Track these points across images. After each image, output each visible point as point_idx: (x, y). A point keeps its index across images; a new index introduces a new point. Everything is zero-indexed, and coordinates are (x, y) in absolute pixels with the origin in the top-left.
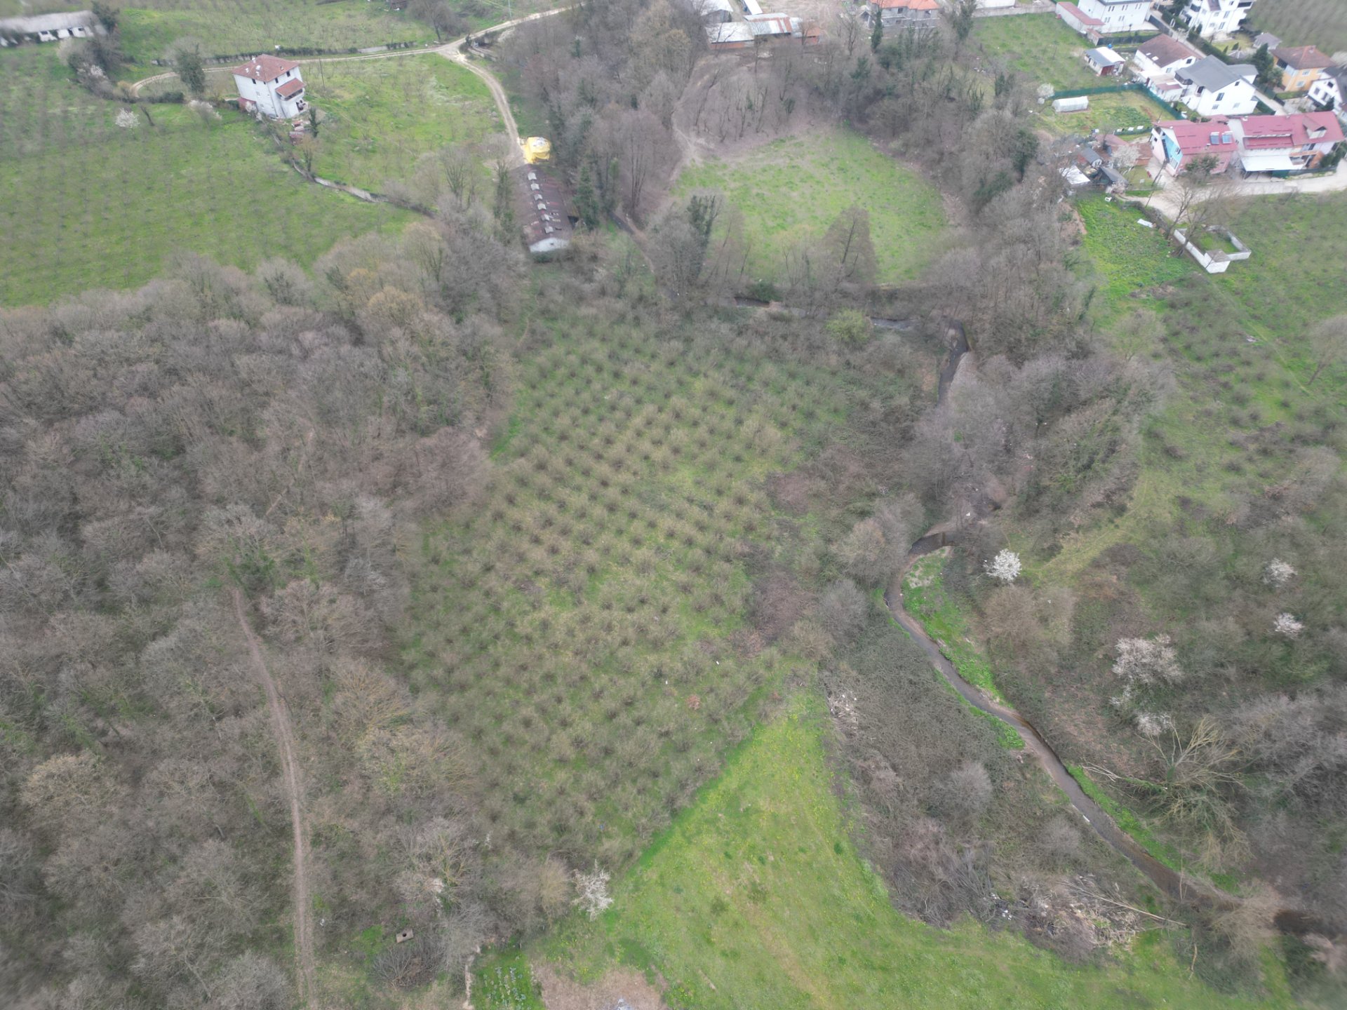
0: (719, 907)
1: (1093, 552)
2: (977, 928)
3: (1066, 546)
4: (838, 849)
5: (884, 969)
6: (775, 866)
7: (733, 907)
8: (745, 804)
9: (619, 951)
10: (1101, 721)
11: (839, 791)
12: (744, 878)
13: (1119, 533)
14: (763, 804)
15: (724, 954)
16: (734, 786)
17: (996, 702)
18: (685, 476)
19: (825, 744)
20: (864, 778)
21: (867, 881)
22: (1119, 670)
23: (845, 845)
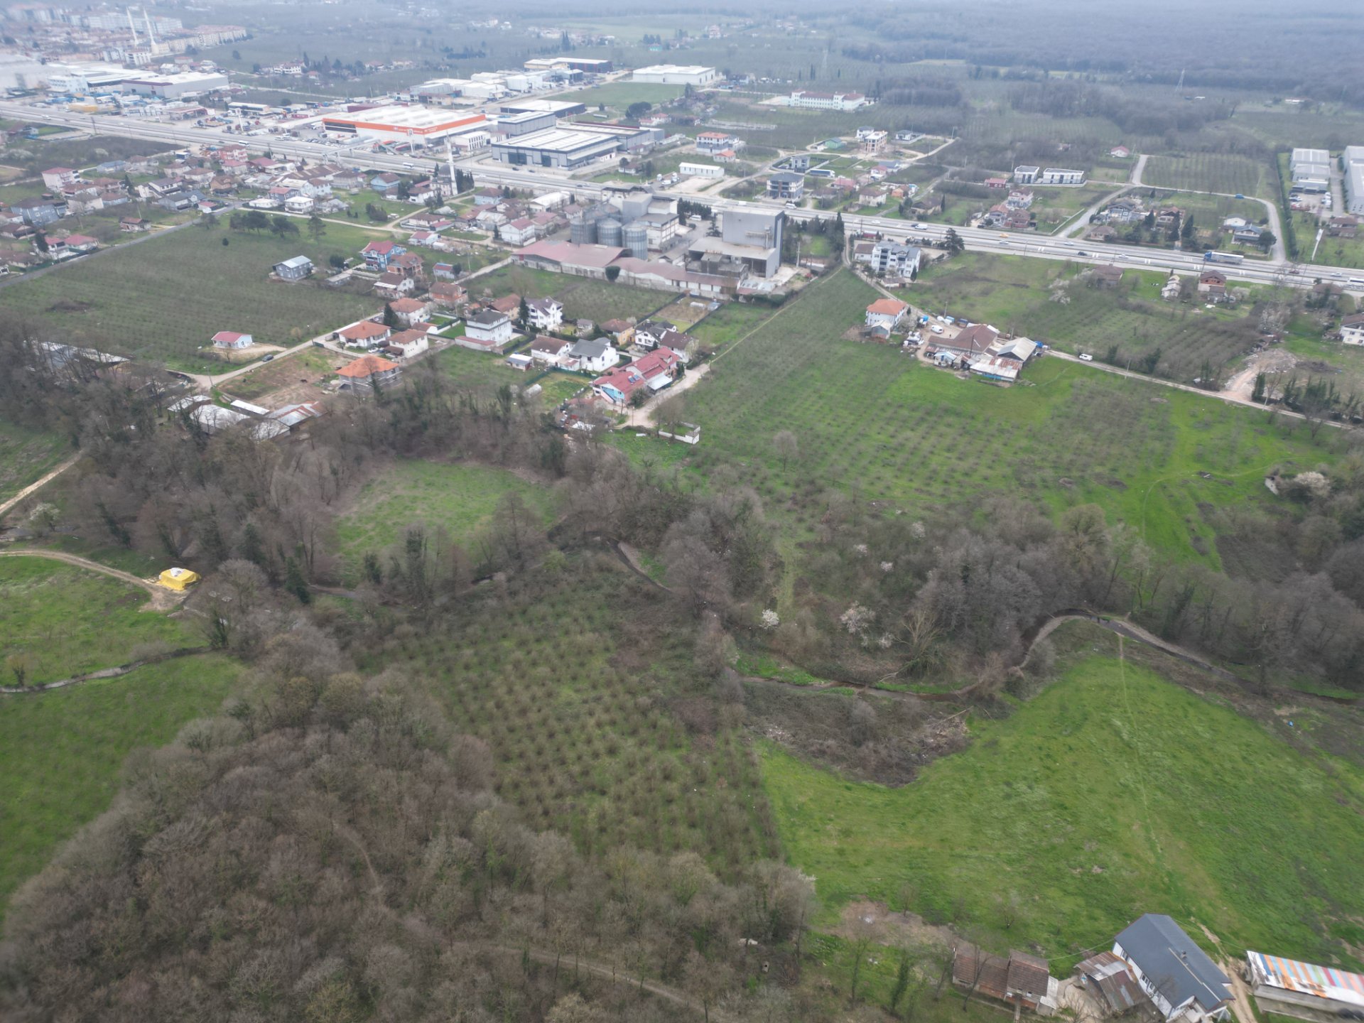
0: (841, 852)
1: (790, 591)
2: (924, 769)
3: (777, 596)
4: (848, 789)
5: (919, 812)
6: (838, 817)
7: (845, 846)
8: (795, 807)
9: (833, 904)
10: (867, 657)
11: (819, 767)
12: (834, 833)
13: (791, 574)
14: (801, 799)
15: (866, 865)
16: (781, 804)
17: (822, 683)
18: (566, 693)
19: (789, 755)
20: (822, 753)
21: (873, 789)
22: (852, 630)
23: (849, 784)
